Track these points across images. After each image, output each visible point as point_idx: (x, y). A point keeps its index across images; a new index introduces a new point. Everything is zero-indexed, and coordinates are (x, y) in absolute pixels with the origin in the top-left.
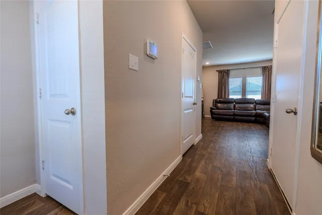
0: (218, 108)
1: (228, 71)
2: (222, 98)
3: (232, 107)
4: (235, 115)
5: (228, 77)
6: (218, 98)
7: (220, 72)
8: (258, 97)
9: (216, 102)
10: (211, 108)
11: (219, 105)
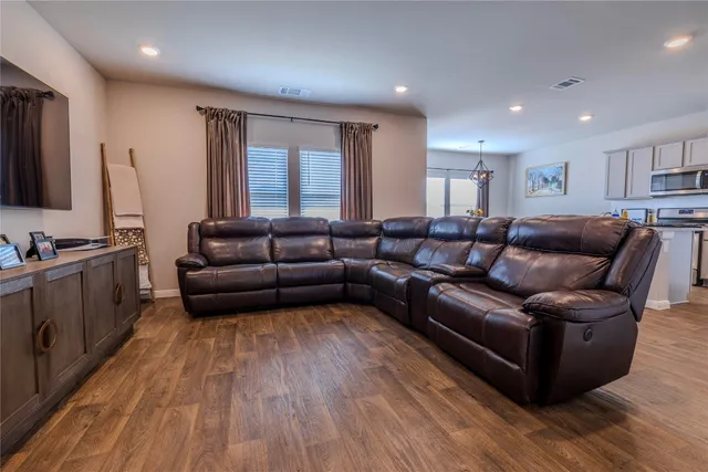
0: (212, 262)
1: (243, 116)
2: (223, 217)
3: (266, 253)
4: (279, 283)
5: (243, 139)
6: (211, 216)
7: (211, 114)
8: (332, 214)
9: (201, 234)
10: (180, 264)
11: (215, 244)
